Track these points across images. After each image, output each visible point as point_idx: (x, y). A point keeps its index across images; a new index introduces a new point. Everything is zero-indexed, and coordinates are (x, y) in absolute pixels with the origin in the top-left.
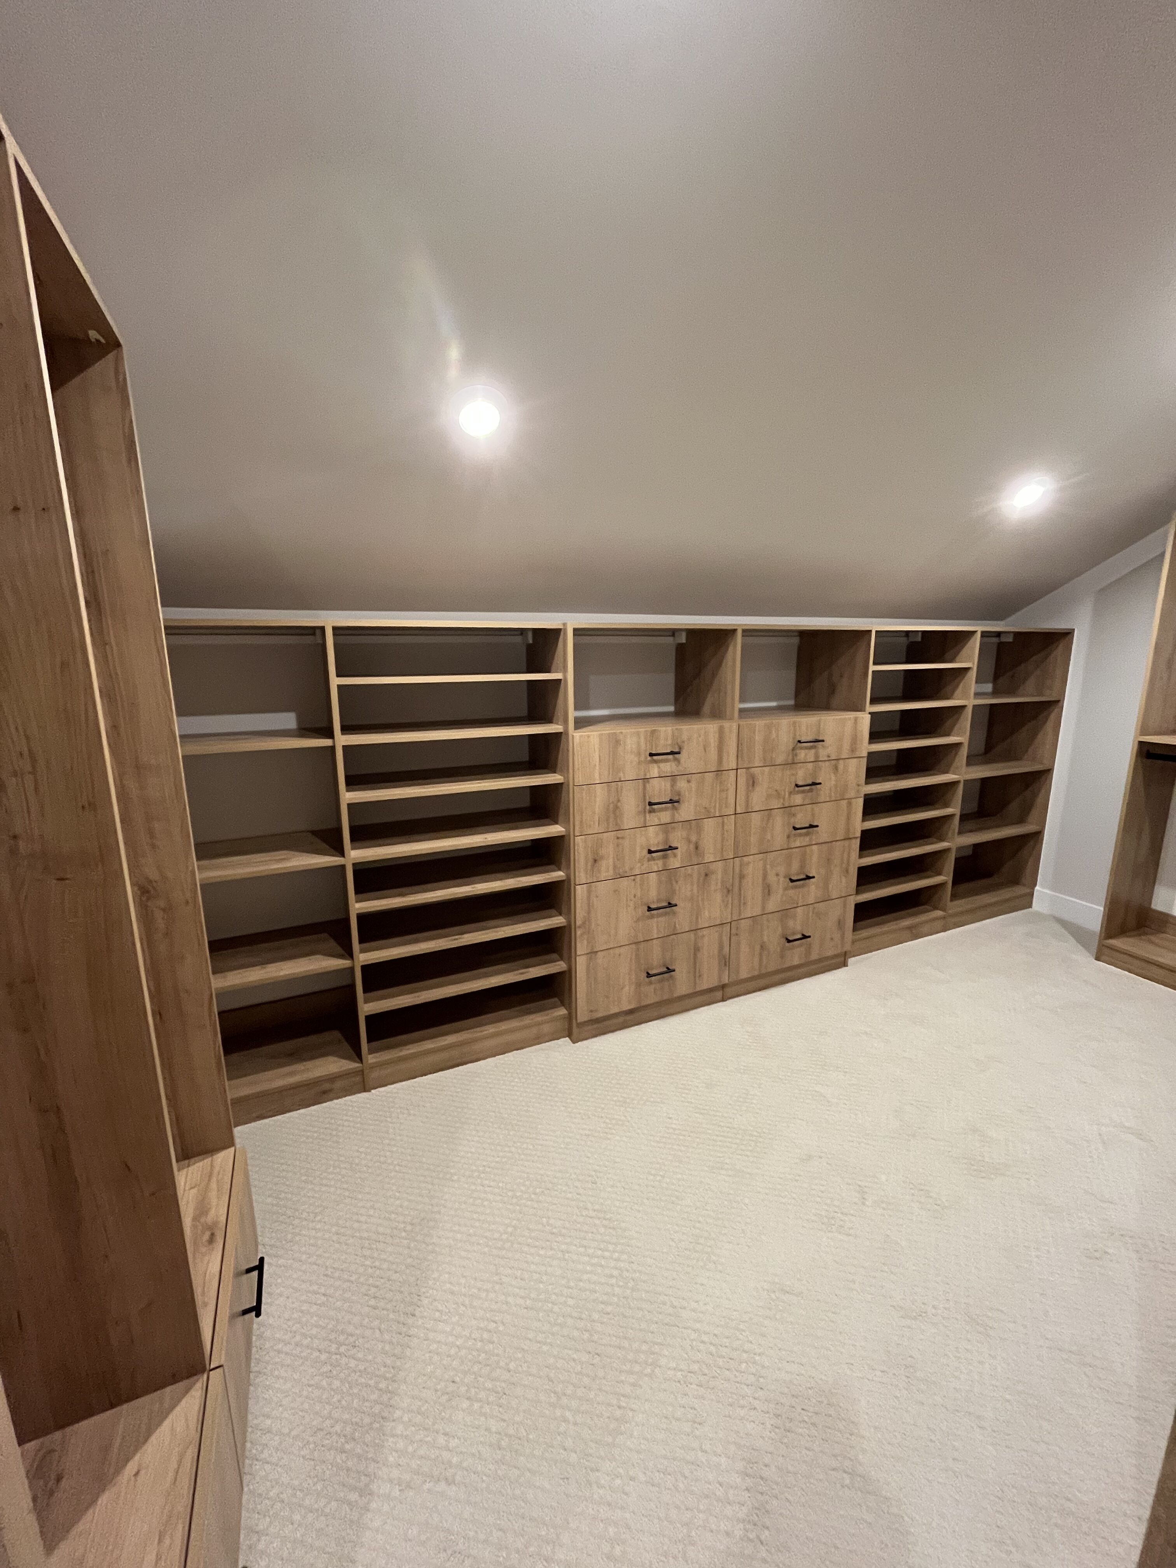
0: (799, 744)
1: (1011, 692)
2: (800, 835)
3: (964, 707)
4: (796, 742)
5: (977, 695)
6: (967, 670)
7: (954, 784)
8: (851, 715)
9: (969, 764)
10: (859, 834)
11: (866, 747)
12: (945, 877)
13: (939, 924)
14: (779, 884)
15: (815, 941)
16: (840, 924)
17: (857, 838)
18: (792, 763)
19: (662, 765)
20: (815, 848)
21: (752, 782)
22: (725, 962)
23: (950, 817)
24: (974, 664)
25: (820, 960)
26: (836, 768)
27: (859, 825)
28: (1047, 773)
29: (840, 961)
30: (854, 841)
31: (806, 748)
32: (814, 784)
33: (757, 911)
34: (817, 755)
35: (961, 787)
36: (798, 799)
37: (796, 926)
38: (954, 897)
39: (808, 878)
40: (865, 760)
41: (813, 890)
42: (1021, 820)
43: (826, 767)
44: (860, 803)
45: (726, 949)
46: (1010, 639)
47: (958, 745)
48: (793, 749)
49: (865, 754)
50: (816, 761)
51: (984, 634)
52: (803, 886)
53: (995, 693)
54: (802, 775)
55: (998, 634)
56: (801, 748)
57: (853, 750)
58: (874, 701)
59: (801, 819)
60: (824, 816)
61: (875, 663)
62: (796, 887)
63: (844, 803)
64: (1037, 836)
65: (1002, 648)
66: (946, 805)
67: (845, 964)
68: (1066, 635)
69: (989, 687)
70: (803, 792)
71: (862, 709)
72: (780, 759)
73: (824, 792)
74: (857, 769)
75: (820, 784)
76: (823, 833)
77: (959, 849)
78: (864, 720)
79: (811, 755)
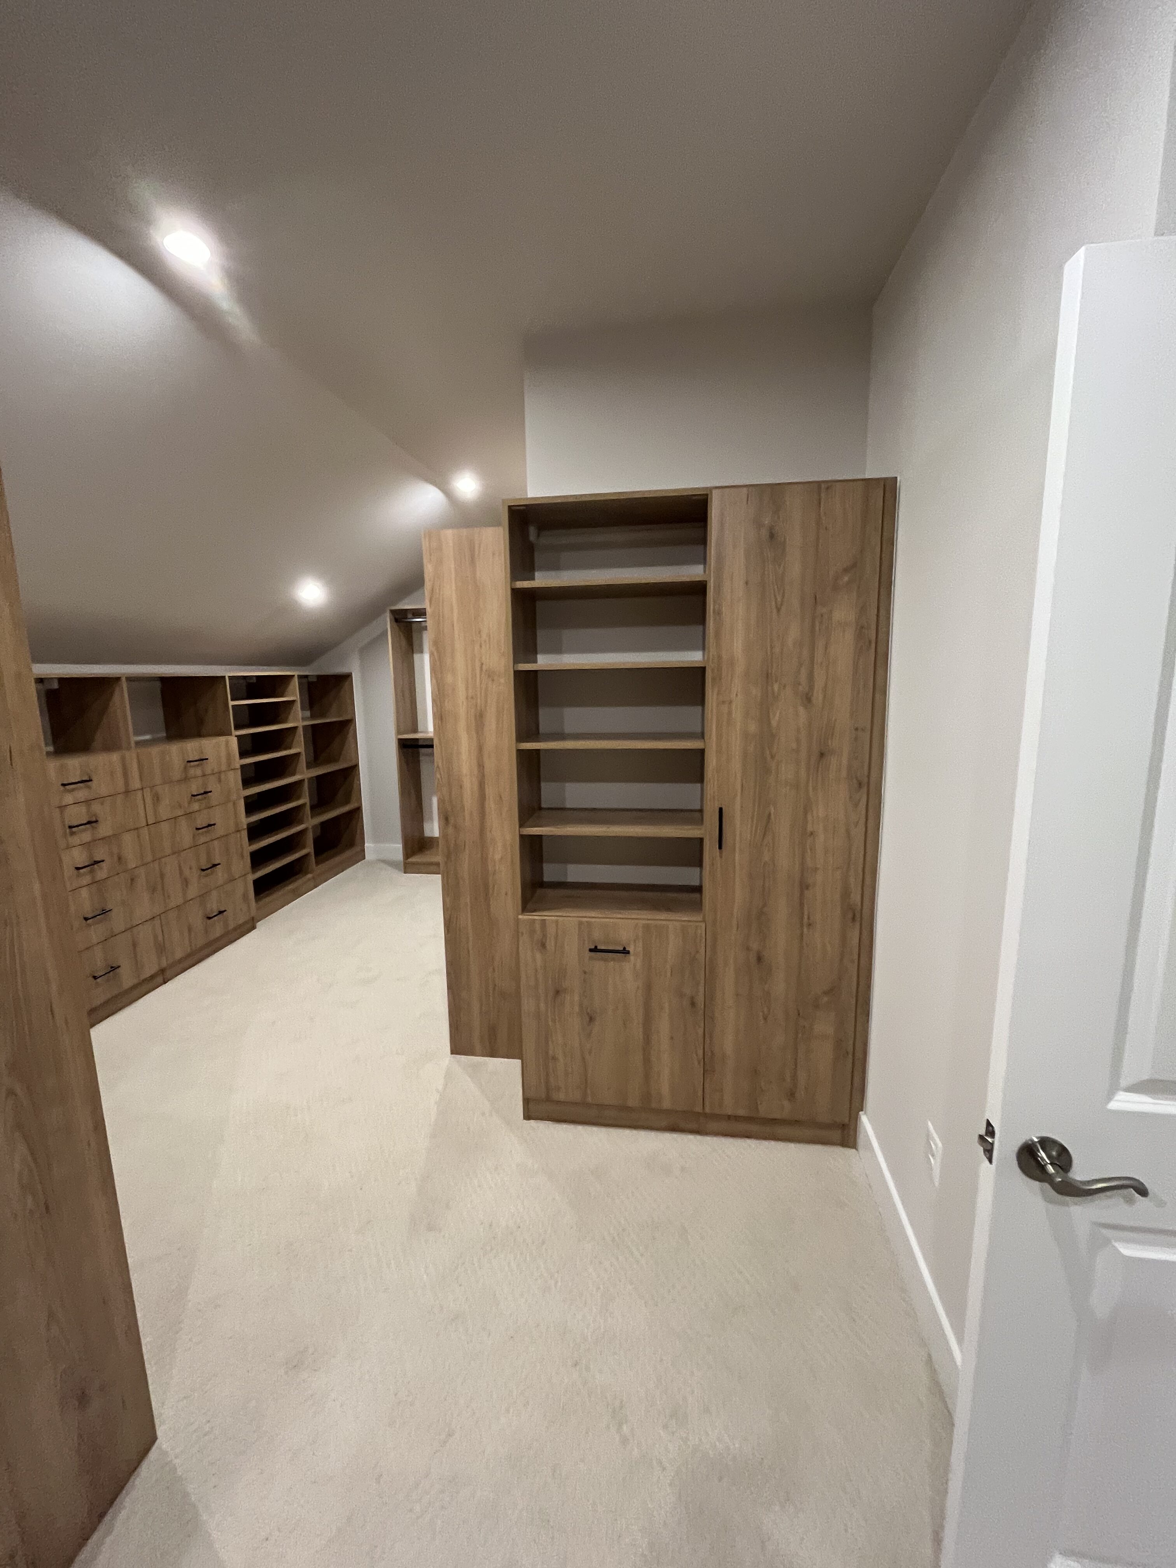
0: (189, 764)
1: (322, 715)
2: (202, 834)
3: (295, 728)
4: (186, 762)
5: (303, 719)
6: (293, 701)
7: (300, 783)
8: (222, 739)
9: (308, 767)
10: (245, 827)
11: (238, 762)
12: (309, 849)
13: (312, 884)
14: (193, 875)
15: (229, 913)
16: (245, 897)
17: (244, 829)
18: (186, 779)
19: (75, 793)
20: (216, 842)
21: (157, 799)
22: (161, 948)
23: (304, 805)
24: (297, 697)
25: (235, 929)
26: (220, 781)
27: (245, 821)
28: (355, 768)
29: (249, 926)
30: (243, 833)
31: (194, 766)
32: (206, 793)
33: (180, 901)
34: (203, 772)
35: (307, 784)
36: (196, 806)
37: (213, 906)
38: (317, 863)
39: (215, 865)
40: (239, 771)
41: (220, 874)
42: (347, 801)
43: (211, 780)
44: (242, 804)
45: (160, 938)
46: (315, 680)
47: (298, 755)
48: (185, 769)
49: (238, 766)
50: (204, 775)
51: (300, 677)
52: (212, 873)
53: (313, 717)
54: (195, 788)
55: (306, 676)
56: (190, 767)
57: (229, 764)
58: (237, 727)
59: (201, 821)
60: (217, 816)
61: (232, 700)
62: (207, 875)
63: (230, 805)
64: (359, 809)
65: (310, 684)
66: (298, 798)
67: (254, 928)
68: (348, 677)
69: (308, 714)
70: (198, 801)
71: (229, 734)
72: (176, 777)
73: (214, 797)
74: (234, 779)
75: (211, 792)
76: (219, 830)
77: (314, 827)
78: (234, 742)
79: (199, 772)
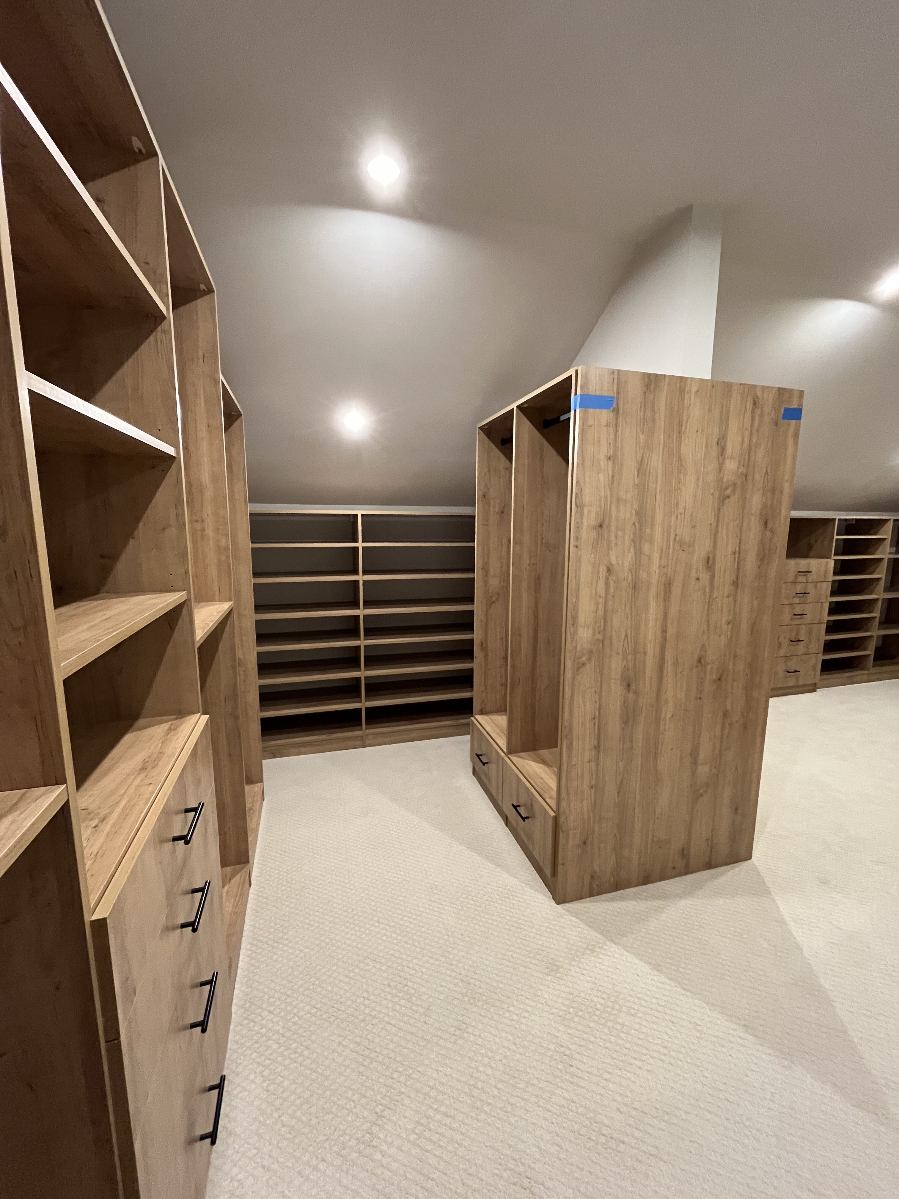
0: (799, 574)
2: (797, 618)
3: (882, 559)
4: (797, 572)
5: (890, 553)
6: (885, 539)
7: (876, 600)
8: (824, 561)
9: (885, 590)
12: (870, 652)
13: (866, 677)
14: (785, 643)
15: (801, 675)
16: (814, 667)
17: (825, 623)
18: (795, 582)
20: (804, 626)
23: (875, 618)
24: (888, 536)
25: (802, 686)
26: (816, 587)
27: (826, 618)
29: (812, 688)
30: (822, 625)
31: (802, 575)
32: (805, 593)
34: (807, 579)
35: (880, 603)
36: (797, 600)
37: (792, 665)
38: (874, 665)
39: (800, 641)
40: (830, 584)
41: (801, 648)
43: (811, 586)
44: (827, 606)
47: (878, 579)
48: (796, 576)
49: (831, 580)
50: (807, 582)
51: (895, 520)
52: (797, 645)
54: (799, 588)
57: (825, 577)
58: (836, 554)
59: (798, 610)
61: (837, 535)
62: (793, 645)
63: (819, 605)
66: (872, 612)
67: (814, 691)
69: (894, 550)
70: (799, 597)
71: (830, 558)
72: (790, 580)
73: (810, 597)
74: (826, 588)
75: (809, 593)
76: (808, 619)
77: (878, 637)
78: (831, 563)
79: (804, 579)
